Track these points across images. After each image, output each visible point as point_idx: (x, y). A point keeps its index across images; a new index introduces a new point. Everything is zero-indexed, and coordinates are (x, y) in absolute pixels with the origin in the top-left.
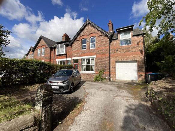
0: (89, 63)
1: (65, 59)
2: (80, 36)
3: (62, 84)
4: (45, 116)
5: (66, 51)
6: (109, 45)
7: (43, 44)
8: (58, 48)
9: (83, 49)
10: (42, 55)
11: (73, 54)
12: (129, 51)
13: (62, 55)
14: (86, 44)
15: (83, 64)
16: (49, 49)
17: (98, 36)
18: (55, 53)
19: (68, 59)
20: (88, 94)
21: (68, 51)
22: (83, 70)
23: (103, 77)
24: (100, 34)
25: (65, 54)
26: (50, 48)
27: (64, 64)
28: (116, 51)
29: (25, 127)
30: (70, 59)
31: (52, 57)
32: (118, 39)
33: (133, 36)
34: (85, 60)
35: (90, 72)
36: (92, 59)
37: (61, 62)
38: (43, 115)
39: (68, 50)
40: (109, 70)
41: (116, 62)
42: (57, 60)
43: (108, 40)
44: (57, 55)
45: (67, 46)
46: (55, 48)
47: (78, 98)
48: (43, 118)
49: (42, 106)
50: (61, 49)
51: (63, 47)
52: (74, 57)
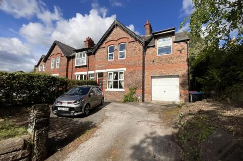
0: (116, 78)
1: (86, 73)
2: (106, 42)
3: (73, 105)
4: (38, 140)
5: (88, 61)
6: (143, 54)
7: (58, 52)
8: (78, 57)
9: (109, 59)
10: (56, 67)
11: (96, 66)
12: (169, 63)
13: (83, 66)
14: (113, 53)
15: (109, 79)
16: (65, 59)
17: (129, 42)
18: (73, 64)
19: (90, 72)
20: (107, 117)
21: (90, 62)
22: (110, 87)
23: (134, 96)
24: (132, 39)
25: (86, 66)
26: (67, 57)
27: (85, 79)
28: (152, 62)
29: (12, 150)
30: (93, 72)
31: (70, 70)
32: (154, 46)
33: (174, 42)
34: (111, 74)
35: (118, 90)
36: (121, 73)
37: (81, 76)
38: (36, 139)
39: (90, 60)
40: (142, 88)
41: (152, 77)
42: (76, 73)
43: (141, 47)
44: (76, 67)
45: (89, 54)
46: (74, 57)
47: (92, 122)
48: (35, 142)
49: (35, 128)
50: (81, 60)
51: (84, 56)
52: (98, 69)
